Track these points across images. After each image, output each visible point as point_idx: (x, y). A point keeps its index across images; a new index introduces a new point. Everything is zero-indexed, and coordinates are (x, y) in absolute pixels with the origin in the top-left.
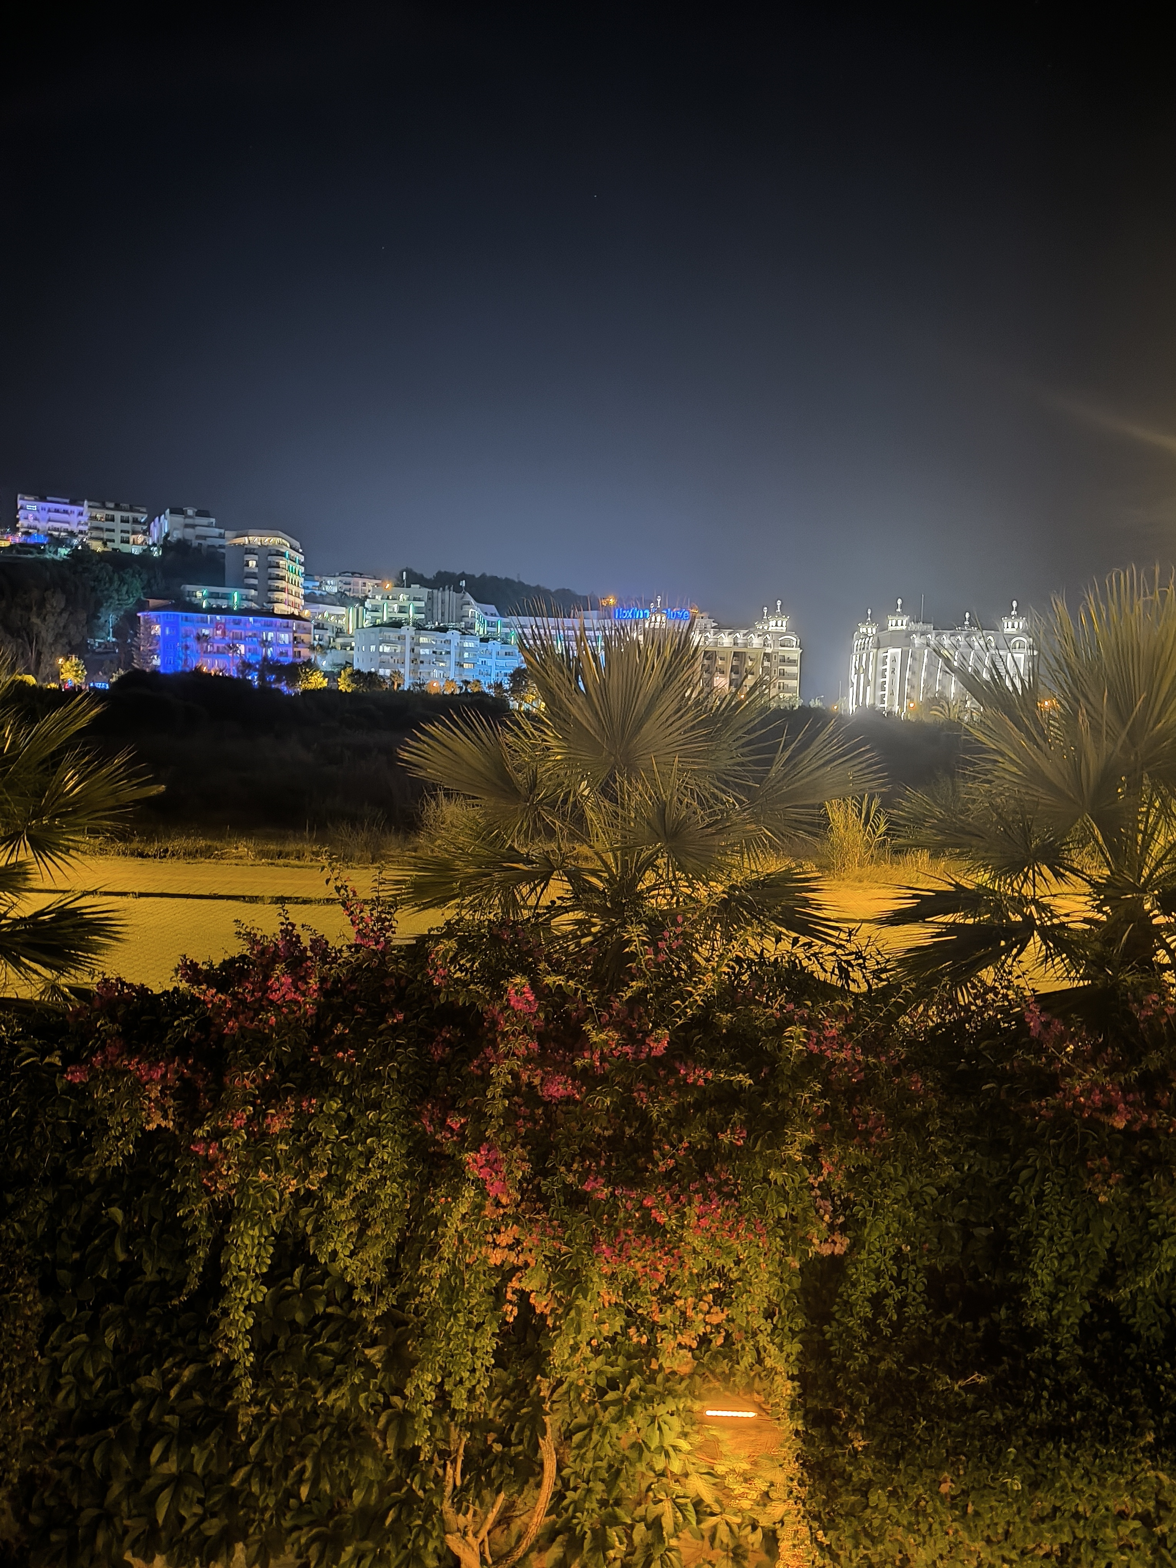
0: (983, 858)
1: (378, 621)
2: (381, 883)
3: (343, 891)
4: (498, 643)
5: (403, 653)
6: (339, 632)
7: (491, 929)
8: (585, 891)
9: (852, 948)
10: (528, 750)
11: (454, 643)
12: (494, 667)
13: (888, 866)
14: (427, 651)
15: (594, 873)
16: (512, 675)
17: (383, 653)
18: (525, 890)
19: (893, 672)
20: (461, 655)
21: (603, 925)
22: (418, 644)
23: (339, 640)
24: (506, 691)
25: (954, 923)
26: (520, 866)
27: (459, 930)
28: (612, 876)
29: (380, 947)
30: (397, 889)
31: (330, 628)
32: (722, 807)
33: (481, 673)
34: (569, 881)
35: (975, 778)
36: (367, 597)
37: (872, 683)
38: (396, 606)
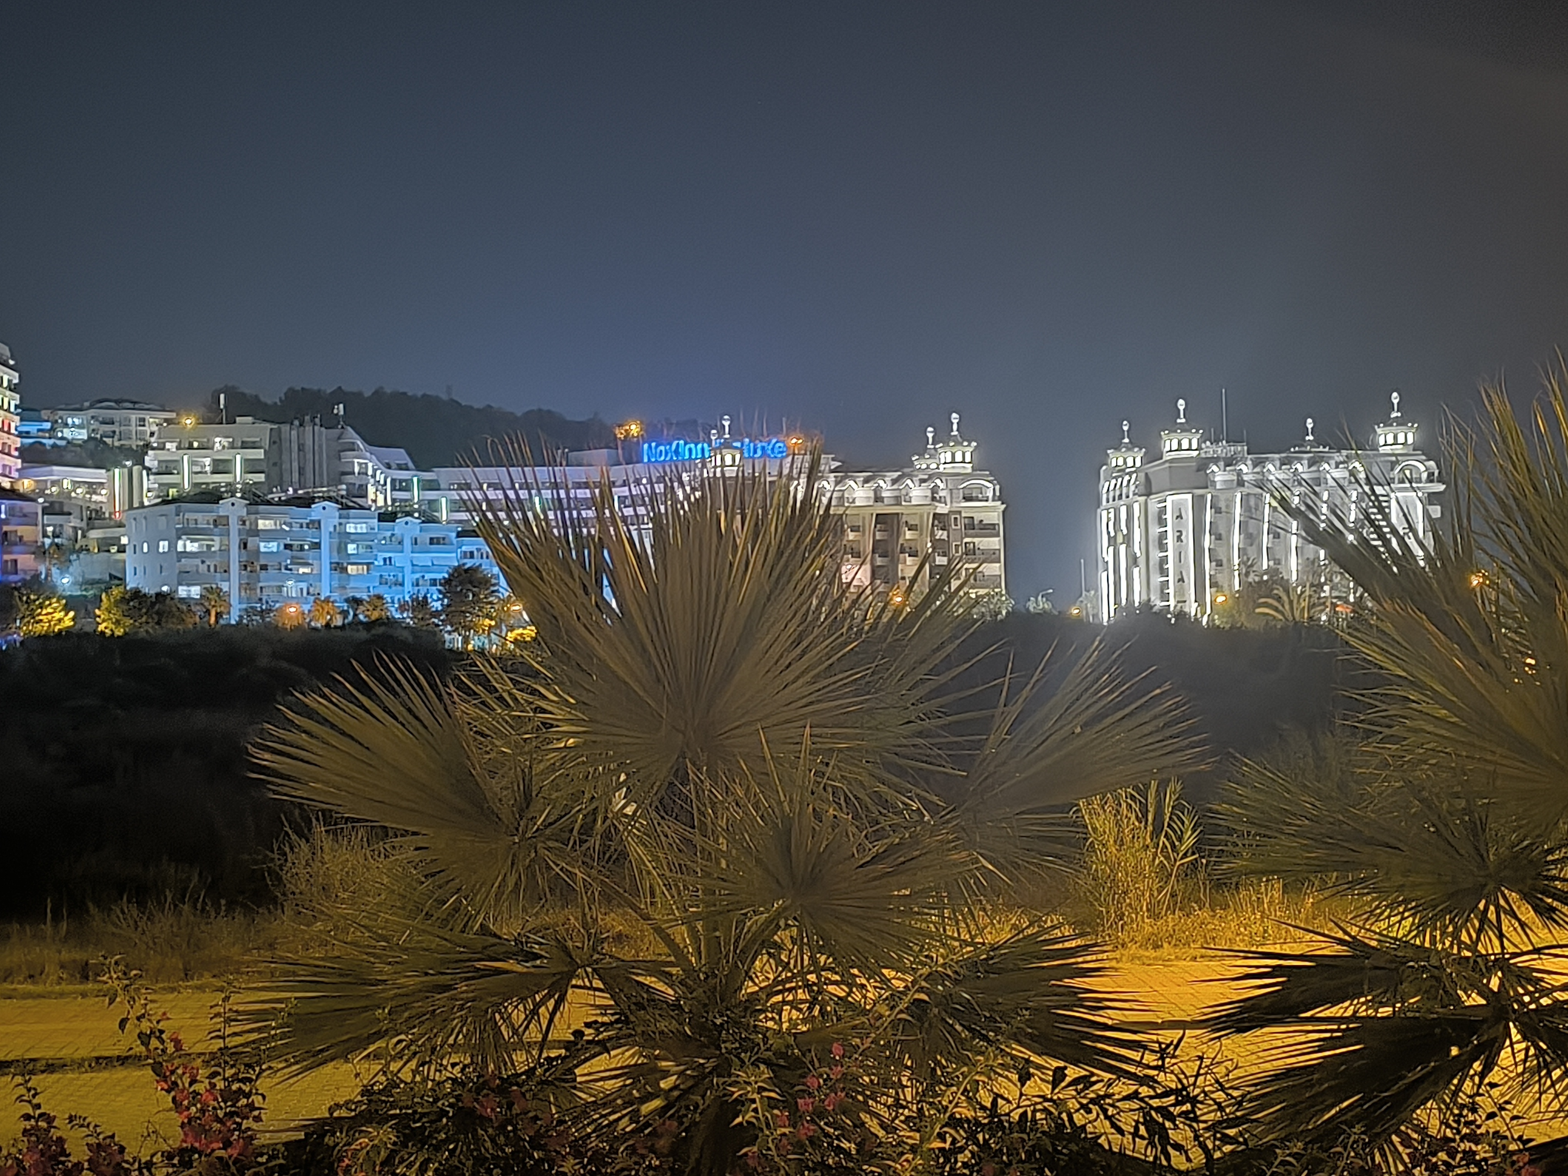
0: (1400, 888)
1: (173, 492)
2: (228, 1021)
3: (154, 1043)
4: (414, 521)
5: (225, 551)
6: (95, 517)
7: (458, 1098)
8: (641, 1007)
9: (1168, 1080)
10: (506, 730)
11: (327, 527)
12: (408, 569)
13: (1205, 914)
14: (273, 546)
15: (657, 969)
16: (447, 582)
17: (185, 554)
18: (518, 1016)
19: (1179, 539)
20: (341, 548)
21: (681, 1074)
22: (256, 532)
23: (94, 534)
24: (436, 614)
25: (1354, 1017)
26: (510, 965)
27: (393, 1106)
28: (689, 971)
29: (234, 1152)
30: (259, 1030)
31: (76, 512)
32: (897, 820)
33: (383, 582)
34: (608, 989)
35: (1369, 734)
36: (148, 446)
37: (1142, 561)
38: (207, 461)
